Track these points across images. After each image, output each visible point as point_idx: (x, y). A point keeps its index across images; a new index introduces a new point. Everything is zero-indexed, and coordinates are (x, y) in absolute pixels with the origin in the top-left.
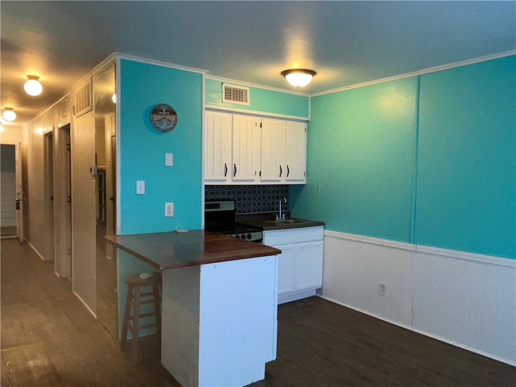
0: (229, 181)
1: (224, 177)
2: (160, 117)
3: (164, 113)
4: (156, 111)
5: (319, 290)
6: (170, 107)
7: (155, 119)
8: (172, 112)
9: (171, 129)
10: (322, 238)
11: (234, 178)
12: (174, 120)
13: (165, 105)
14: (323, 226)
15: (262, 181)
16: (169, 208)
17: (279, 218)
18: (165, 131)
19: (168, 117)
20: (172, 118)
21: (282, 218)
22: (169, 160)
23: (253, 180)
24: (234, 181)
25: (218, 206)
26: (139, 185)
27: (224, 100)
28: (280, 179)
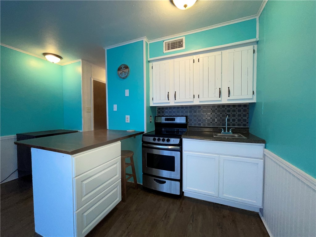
0: (172, 103)
1: (167, 101)
2: (121, 72)
3: (123, 69)
4: (119, 69)
5: (261, 210)
6: (125, 65)
7: (119, 73)
8: (127, 67)
9: (126, 76)
10: (262, 157)
11: (175, 101)
12: (127, 71)
13: (123, 65)
14: (264, 144)
15: (200, 102)
17: (225, 131)
18: (124, 78)
19: (125, 71)
20: (126, 70)
21: (228, 131)
22: (127, 93)
23: (192, 102)
24: (175, 103)
25: (174, 120)
26: (114, 107)
27: (165, 52)
28: (220, 99)
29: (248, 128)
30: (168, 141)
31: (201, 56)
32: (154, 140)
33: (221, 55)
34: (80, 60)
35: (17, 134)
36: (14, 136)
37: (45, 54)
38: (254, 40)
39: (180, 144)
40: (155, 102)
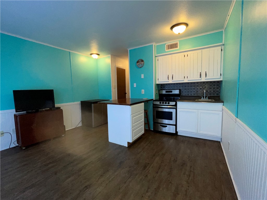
0: (171, 81)
1: (167, 80)
2: (139, 64)
3: (140, 62)
4: (138, 62)
5: (221, 139)
7: (138, 64)
8: (142, 61)
9: (142, 66)
10: (221, 110)
11: (173, 80)
12: (143, 63)
13: (140, 59)
14: (223, 103)
15: (188, 80)
16: (143, 91)
17: (204, 98)
18: (141, 67)
19: (141, 63)
20: (142, 63)
21: (206, 98)
22: (143, 76)
23: (183, 81)
24: (173, 81)
25: (171, 92)
26: (134, 85)
27: (166, 51)
28: (200, 79)
29: (220, 96)
30: (169, 103)
31: (189, 53)
32: (160, 103)
33: (201, 53)
34: (110, 55)
35: (81, 101)
36: (79, 102)
37: (91, 54)
38: (222, 44)
39: (176, 105)
40: (159, 81)
